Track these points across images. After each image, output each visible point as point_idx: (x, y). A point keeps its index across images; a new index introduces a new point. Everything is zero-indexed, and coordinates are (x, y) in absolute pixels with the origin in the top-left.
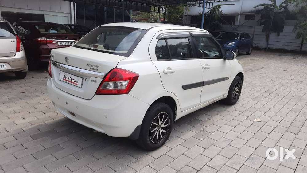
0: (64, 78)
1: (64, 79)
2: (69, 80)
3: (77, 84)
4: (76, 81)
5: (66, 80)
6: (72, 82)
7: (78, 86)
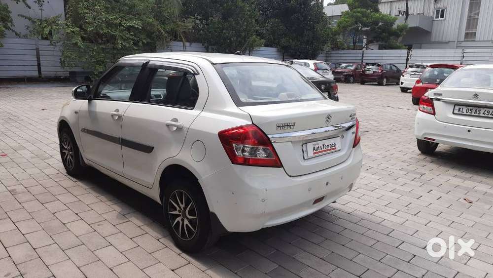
0: (315, 151)
1: (314, 153)
2: (323, 149)
3: (335, 148)
4: (333, 145)
5: (318, 153)
6: (329, 150)
7: (337, 149)
